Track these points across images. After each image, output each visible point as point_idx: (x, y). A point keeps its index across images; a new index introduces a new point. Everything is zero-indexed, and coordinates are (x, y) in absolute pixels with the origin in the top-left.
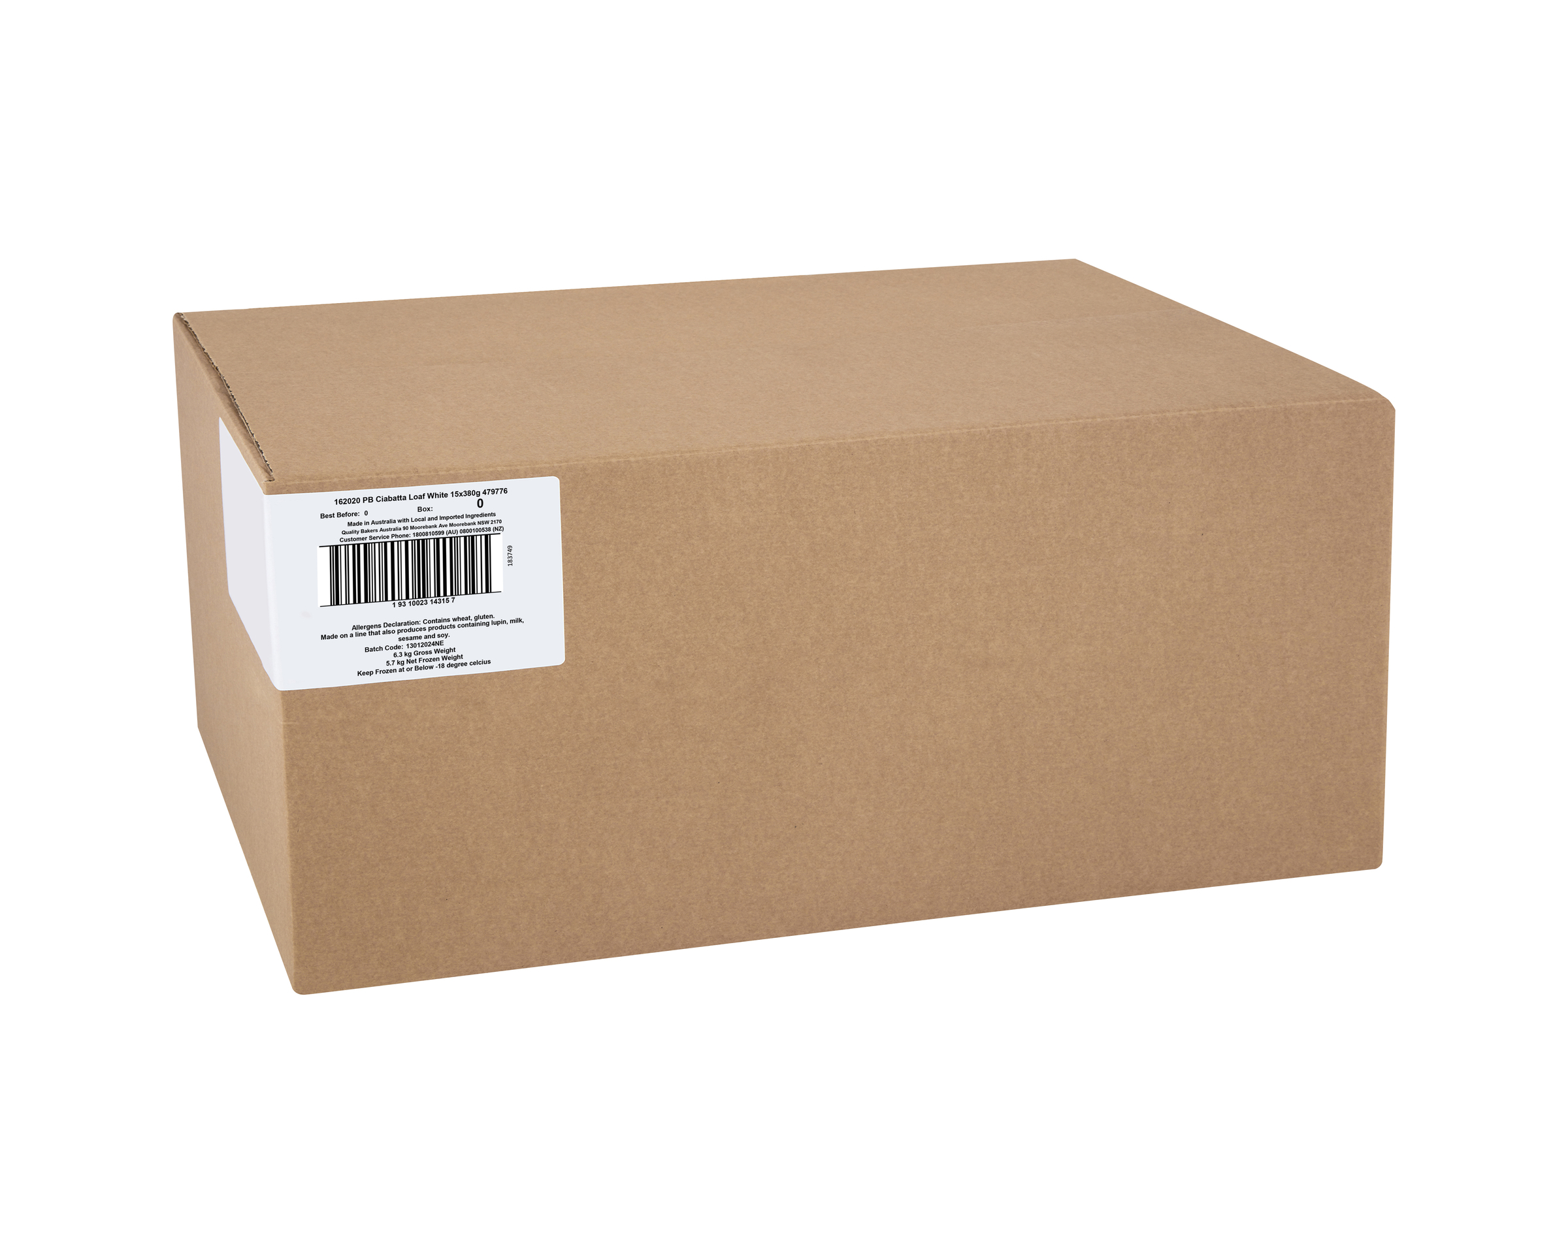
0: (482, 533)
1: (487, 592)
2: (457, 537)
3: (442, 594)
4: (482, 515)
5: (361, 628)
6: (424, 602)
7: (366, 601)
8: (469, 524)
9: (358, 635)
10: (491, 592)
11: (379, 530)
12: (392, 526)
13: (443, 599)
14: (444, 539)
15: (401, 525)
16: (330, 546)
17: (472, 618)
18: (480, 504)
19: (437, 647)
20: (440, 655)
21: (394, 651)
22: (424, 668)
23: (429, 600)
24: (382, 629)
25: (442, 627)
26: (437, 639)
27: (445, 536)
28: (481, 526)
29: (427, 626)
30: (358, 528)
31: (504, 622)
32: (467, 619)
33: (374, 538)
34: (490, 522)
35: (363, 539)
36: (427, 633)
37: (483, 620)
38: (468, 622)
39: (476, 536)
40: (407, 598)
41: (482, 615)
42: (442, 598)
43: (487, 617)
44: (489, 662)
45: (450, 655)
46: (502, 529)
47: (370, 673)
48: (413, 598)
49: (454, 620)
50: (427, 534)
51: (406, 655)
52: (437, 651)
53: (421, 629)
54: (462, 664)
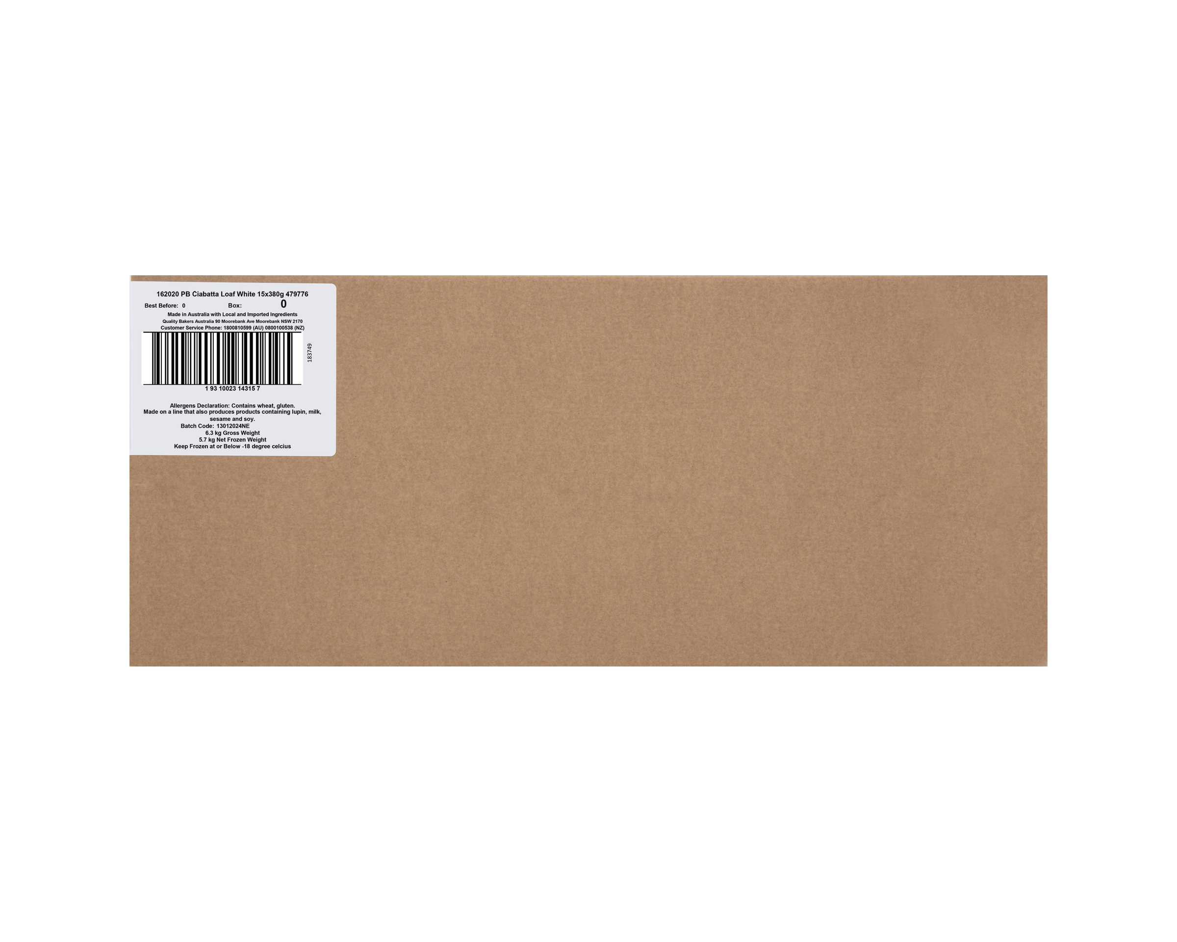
0: (284, 331)
1: (289, 383)
2: (263, 333)
3: (248, 382)
4: (285, 314)
5: (178, 406)
6: (233, 388)
7: (183, 383)
8: (273, 322)
9: (175, 412)
10: (292, 384)
11: (194, 321)
12: (206, 318)
13: (250, 387)
14: (251, 334)
15: (214, 318)
16: (153, 333)
17: (275, 405)
18: (284, 304)
19: (244, 429)
20: (246, 437)
21: (206, 429)
22: (233, 447)
23: (237, 386)
24: (196, 409)
25: (248, 412)
26: (243, 422)
27: (252, 330)
28: (284, 324)
29: (235, 409)
30: (177, 318)
31: (303, 412)
32: (271, 406)
33: (190, 328)
34: (292, 321)
35: (181, 328)
36: (235, 416)
37: (285, 409)
38: (271, 409)
39: (280, 332)
40: (218, 383)
41: (283, 404)
42: (248, 386)
43: (289, 406)
44: (290, 447)
45: (255, 437)
46: (303, 328)
47: (185, 447)
48: (223, 384)
49: (259, 406)
50: (236, 328)
51: (216, 433)
52: (243, 433)
53: (229, 412)
54: (266, 447)
